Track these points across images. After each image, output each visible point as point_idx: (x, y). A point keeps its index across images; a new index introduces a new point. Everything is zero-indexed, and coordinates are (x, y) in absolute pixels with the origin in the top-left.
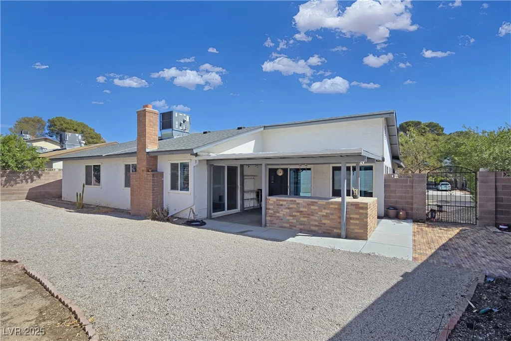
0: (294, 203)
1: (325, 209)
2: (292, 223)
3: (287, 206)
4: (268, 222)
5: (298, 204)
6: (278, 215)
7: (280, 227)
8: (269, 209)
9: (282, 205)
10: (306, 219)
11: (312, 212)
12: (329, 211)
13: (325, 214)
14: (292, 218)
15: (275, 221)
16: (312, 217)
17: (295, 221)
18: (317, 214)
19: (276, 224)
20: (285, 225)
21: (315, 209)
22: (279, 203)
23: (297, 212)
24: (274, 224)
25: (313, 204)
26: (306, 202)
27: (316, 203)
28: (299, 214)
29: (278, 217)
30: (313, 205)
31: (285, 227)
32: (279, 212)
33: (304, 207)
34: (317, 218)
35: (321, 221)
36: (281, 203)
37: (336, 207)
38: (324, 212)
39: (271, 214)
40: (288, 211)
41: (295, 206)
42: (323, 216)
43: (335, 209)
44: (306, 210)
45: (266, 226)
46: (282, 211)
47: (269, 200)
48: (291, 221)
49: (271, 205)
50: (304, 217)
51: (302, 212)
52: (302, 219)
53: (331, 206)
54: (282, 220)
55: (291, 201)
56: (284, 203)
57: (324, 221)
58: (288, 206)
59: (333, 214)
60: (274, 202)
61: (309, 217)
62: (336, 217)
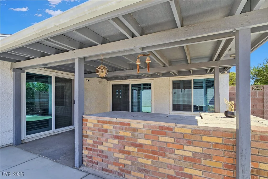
0: (126, 129)
1: (190, 143)
2: (124, 165)
3: (114, 133)
4: (85, 159)
5: (135, 130)
6: (100, 147)
7: (104, 170)
8: (87, 136)
9: (106, 131)
10: (149, 162)
11: (162, 149)
12: (199, 150)
13: (190, 154)
14: (123, 156)
15: (96, 159)
16: (161, 159)
17: (129, 162)
18: (173, 153)
19: (97, 164)
20: (111, 167)
21: (167, 143)
22: (102, 126)
23: (133, 145)
24: (94, 163)
25: (163, 131)
26: (149, 127)
27: (171, 129)
28: (135, 149)
29: (101, 151)
30: (164, 134)
31: (111, 172)
32: (101, 144)
33: (146, 137)
34: (171, 162)
35: (182, 169)
36: (105, 126)
37: (219, 140)
38: (189, 151)
39: (90, 145)
40: (116, 142)
41: (128, 134)
42: (185, 158)
43: (216, 145)
44: (149, 142)
45: (81, 164)
46: (106, 141)
47: (87, 120)
48: (121, 161)
49: (90, 129)
50: (146, 157)
51: (141, 146)
52: (141, 160)
53: (205, 139)
54: (106, 157)
55: (121, 124)
56: (110, 127)
57: (186, 171)
58: (116, 132)
59: (210, 157)
60: (94, 125)
61: (154, 158)
62: (220, 165)
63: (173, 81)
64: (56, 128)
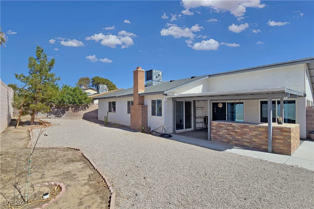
0: (230, 126)
1: (254, 131)
2: (230, 139)
3: (225, 128)
4: (212, 138)
5: (234, 126)
6: (219, 133)
7: (220, 141)
8: (213, 129)
9: (222, 127)
10: (240, 137)
11: (245, 133)
12: (258, 133)
13: (255, 134)
14: (229, 136)
15: (217, 137)
16: (244, 136)
17: (232, 138)
18: (249, 134)
19: (218, 139)
20: (224, 140)
21: (246, 131)
22: (220, 125)
23: (233, 132)
24: (216, 139)
25: (245, 127)
26: (240, 125)
27: (248, 126)
28: (234, 133)
29: (219, 135)
30: (245, 128)
31: (224, 142)
32: (219, 132)
33: (238, 129)
34: (248, 137)
35: (252, 139)
36: (221, 125)
37: (264, 130)
38: (254, 133)
39: (214, 132)
40: (226, 131)
41: (231, 128)
42: (253, 135)
43: (263, 131)
44: (240, 131)
45: (210, 140)
46: (222, 131)
47: (213, 123)
48: (228, 138)
49: (214, 126)
50: (238, 136)
51: (237, 132)
52: (236, 137)
53: (260, 129)
54: (222, 137)
55: (228, 124)
56: (224, 126)
57: (253, 140)
58: (226, 127)
59: (261, 135)
60: (216, 125)
61: (242, 136)
62: (264, 137)
63: (261, 101)
64: (185, 128)
